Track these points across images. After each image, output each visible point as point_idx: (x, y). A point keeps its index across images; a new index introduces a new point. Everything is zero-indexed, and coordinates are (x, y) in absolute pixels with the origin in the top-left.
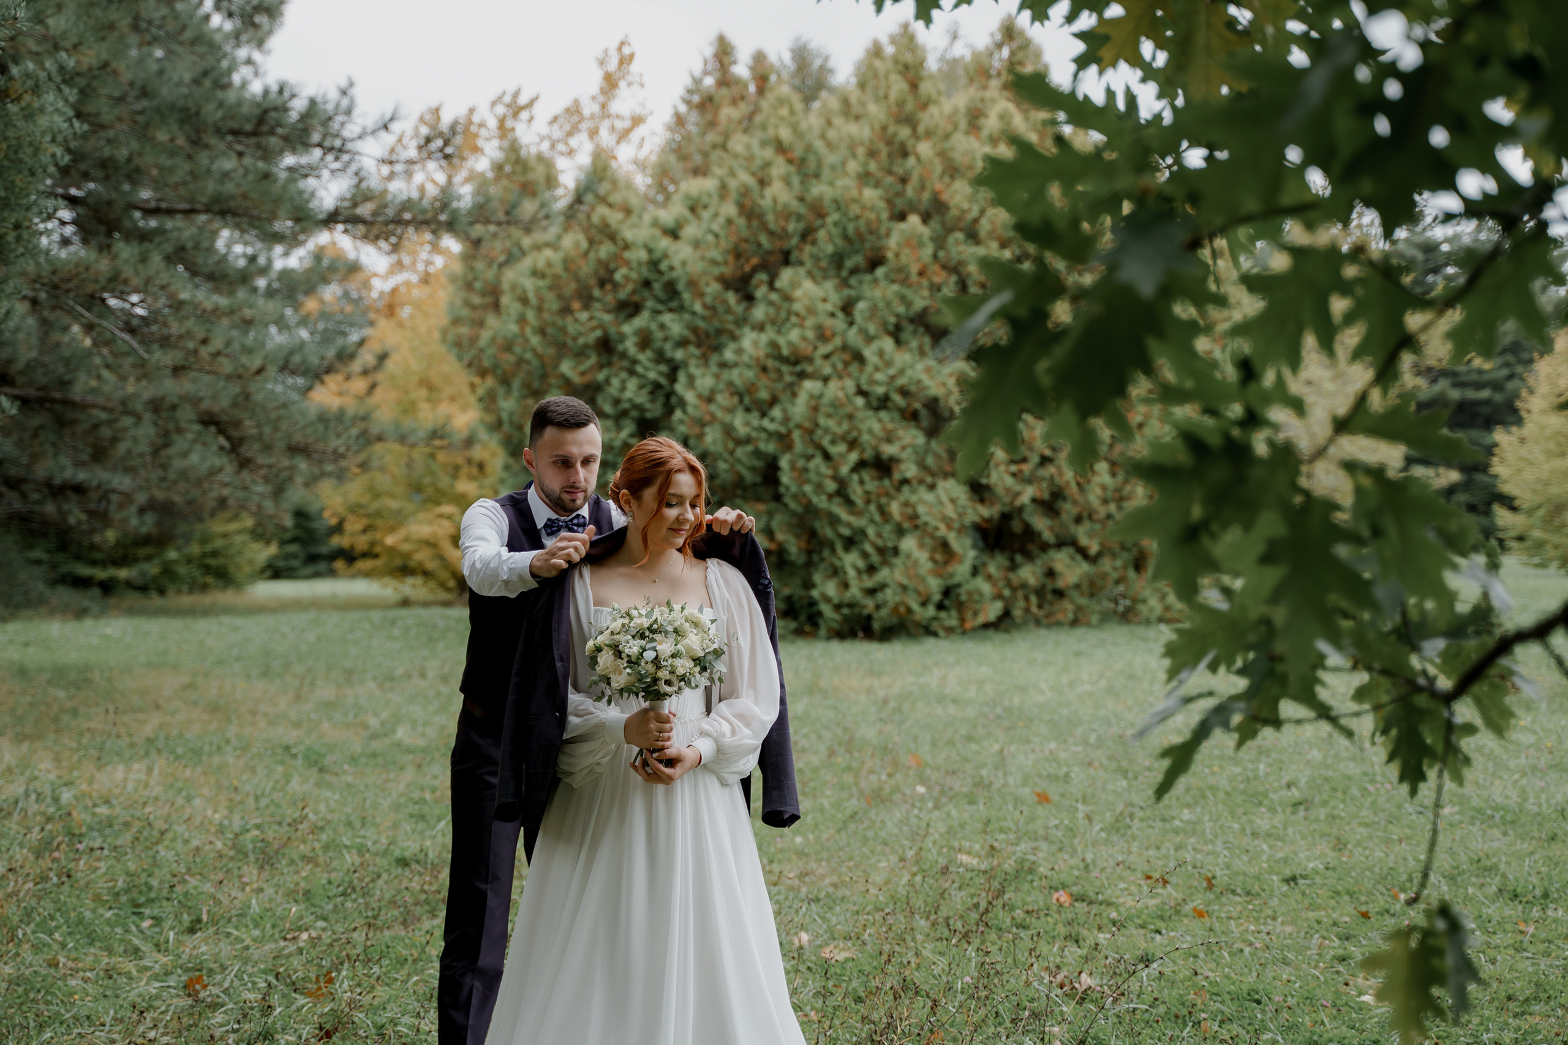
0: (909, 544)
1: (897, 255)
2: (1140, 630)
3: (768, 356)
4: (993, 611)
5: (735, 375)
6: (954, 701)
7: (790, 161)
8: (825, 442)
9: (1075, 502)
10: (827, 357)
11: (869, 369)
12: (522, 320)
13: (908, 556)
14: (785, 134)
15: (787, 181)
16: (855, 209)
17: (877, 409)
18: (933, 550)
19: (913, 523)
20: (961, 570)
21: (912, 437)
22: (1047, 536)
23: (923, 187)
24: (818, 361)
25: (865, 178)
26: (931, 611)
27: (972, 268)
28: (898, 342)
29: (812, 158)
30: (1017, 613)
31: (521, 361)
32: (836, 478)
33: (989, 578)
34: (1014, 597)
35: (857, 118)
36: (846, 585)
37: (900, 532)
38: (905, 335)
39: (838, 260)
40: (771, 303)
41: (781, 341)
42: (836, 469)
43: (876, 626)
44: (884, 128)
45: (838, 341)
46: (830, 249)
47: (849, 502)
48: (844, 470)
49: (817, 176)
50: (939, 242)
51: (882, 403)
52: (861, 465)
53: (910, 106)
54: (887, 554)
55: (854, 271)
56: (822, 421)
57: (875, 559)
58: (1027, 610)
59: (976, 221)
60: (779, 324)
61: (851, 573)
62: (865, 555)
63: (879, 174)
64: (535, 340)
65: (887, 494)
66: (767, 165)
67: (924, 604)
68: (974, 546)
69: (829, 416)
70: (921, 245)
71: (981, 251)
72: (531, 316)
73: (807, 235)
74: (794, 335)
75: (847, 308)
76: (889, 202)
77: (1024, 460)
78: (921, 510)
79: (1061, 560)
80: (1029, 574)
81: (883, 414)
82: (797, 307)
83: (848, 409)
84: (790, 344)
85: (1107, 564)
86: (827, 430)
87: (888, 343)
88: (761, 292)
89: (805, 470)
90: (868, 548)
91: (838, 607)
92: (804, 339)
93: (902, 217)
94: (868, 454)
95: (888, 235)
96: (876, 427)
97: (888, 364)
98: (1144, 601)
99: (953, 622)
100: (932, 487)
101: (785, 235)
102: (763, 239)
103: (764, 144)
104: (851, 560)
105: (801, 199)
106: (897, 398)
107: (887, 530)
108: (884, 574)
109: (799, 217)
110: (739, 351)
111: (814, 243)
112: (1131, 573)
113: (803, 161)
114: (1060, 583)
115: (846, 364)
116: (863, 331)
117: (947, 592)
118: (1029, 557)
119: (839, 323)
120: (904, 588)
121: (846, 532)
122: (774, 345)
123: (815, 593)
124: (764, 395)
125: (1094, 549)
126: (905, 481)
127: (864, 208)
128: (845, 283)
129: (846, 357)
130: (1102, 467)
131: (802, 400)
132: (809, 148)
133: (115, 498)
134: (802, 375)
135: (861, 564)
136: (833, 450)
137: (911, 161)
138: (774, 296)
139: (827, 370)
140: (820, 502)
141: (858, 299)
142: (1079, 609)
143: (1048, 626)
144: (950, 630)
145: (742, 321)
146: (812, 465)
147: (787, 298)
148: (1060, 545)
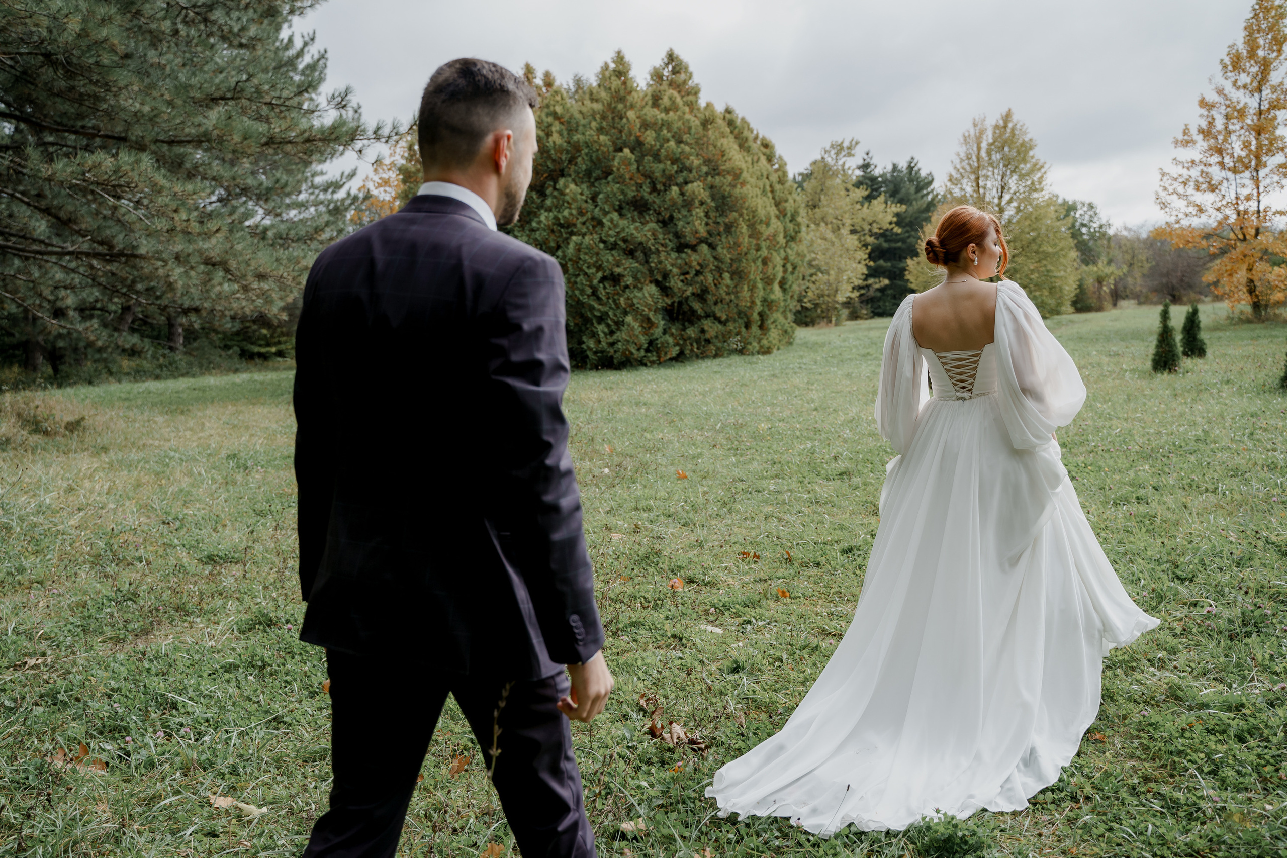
0: (629, 319)
1: (618, 169)
2: (748, 358)
3: (554, 224)
4: (675, 351)
5: (537, 235)
6: (645, 404)
7: (562, 123)
8: (584, 268)
9: (714, 295)
10: (584, 223)
11: (606, 229)
13: (629, 325)
14: (558, 109)
15: (560, 133)
16: (596, 146)
17: (611, 249)
18: (643, 321)
19: (631, 308)
20: (658, 331)
21: (630, 264)
22: (700, 312)
23: (631, 134)
24: (579, 225)
25: (600, 130)
26: (642, 353)
27: (657, 175)
28: (621, 215)
29: (573, 121)
30: (687, 352)
32: (591, 287)
33: (672, 335)
34: (685, 344)
35: (597, 101)
36: (600, 342)
37: (626, 313)
38: (624, 211)
39: (588, 173)
40: (555, 197)
41: (560, 216)
42: (591, 281)
43: (615, 361)
44: (609, 104)
45: (589, 215)
46: (584, 167)
47: (599, 299)
48: (595, 282)
49: (576, 130)
50: (639, 162)
51: (614, 247)
52: (603, 279)
53: (622, 93)
54: (619, 324)
55: (597, 179)
56: (582, 257)
57: (614, 327)
58: (692, 351)
59: (659, 150)
60: (558, 207)
61: (602, 335)
62: (608, 326)
63: (607, 128)
65: (618, 294)
66: (550, 125)
67: (639, 350)
68: (663, 319)
69: (586, 254)
70: (630, 164)
71: (661, 166)
73: (571, 161)
74: (566, 213)
75: (594, 198)
76: (614, 143)
77: (687, 273)
78: (635, 301)
79: (707, 324)
80: (691, 332)
81: (614, 252)
82: (567, 198)
83: (596, 250)
84: (564, 217)
85: (731, 326)
86: (585, 261)
87: (615, 216)
88: (548, 192)
89: (576, 283)
90: (610, 322)
91: (595, 353)
92: (571, 214)
93: (621, 150)
94: (607, 273)
95: (613, 160)
96: (611, 259)
97: (616, 226)
98: (750, 344)
99: (655, 358)
100: (641, 289)
101: (560, 161)
102: (549, 164)
103: (548, 115)
104: (601, 329)
105: (569, 142)
106: (621, 243)
107: (618, 312)
108: (617, 335)
109: (568, 152)
110: (539, 222)
111: (576, 164)
112: (743, 330)
113: (569, 122)
114: (707, 336)
115: (594, 227)
116: (602, 209)
117: (651, 343)
118: (692, 323)
119: (590, 206)
120: (628, 341)
121: (598, 314)
122: (556, 218)
123: (584, 346)
124: (552, 244)
125: (724, 318)
126: (627, 287)
127: (600, 145)
128: (593, 185)
129: (595, 223)
130: (726, 276)
131: (571, 246)
132: (571, 117)
134: (572, 233)
135: (606, 330)
136: (590, 271)
137: (624, 120)
138: (555, 193)
139: (584, 230)
140: (584, 299)
141: (599, 193)
142: (718, 349)
143: (703, 358)
144: (653, 363)
145: (541, 206)
146: (578, 280)
147: (562, 193)
148: (707, 316)
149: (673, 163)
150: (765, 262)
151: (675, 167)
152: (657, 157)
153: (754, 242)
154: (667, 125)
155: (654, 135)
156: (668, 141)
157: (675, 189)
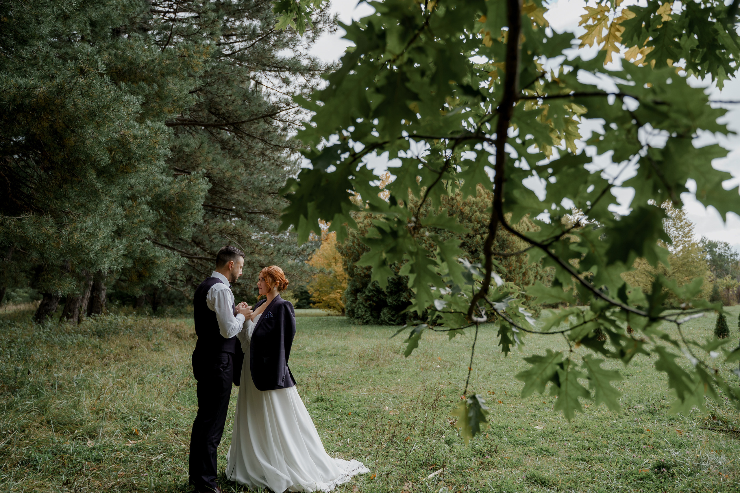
12: (353, 242)
23: (457, 208)
31: (353, 252)
59: (471, 217)
64: (357, 247)
71: (472, 224)
72: (356, 241)
82: (425, 238)
133: (248, 287)
137: (455, 201)
149: (478, 223)
150: (524, 274)
151: (479, 225)
152: (470, 221)
153: (518, 264)
154: (476, 204)
155: (469, 209)
156: (476, 212)
157: (479, 236)
